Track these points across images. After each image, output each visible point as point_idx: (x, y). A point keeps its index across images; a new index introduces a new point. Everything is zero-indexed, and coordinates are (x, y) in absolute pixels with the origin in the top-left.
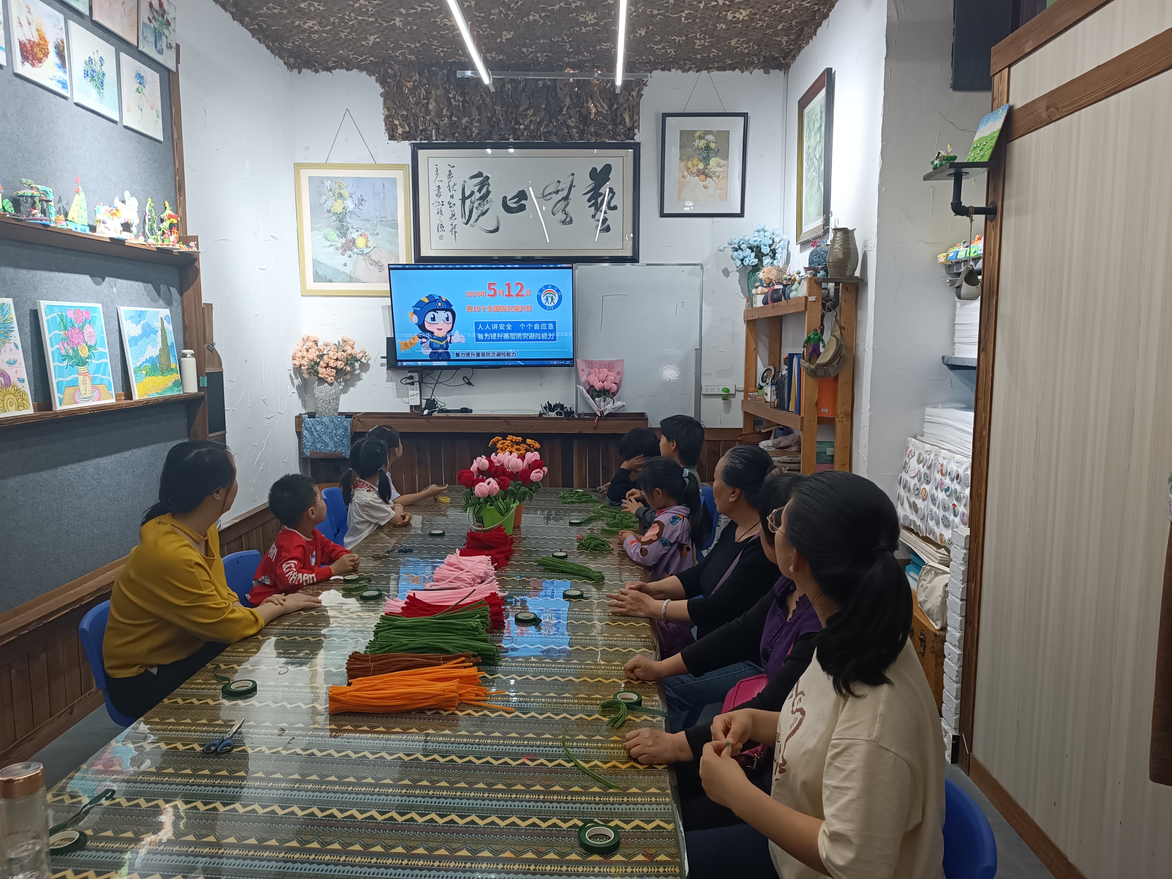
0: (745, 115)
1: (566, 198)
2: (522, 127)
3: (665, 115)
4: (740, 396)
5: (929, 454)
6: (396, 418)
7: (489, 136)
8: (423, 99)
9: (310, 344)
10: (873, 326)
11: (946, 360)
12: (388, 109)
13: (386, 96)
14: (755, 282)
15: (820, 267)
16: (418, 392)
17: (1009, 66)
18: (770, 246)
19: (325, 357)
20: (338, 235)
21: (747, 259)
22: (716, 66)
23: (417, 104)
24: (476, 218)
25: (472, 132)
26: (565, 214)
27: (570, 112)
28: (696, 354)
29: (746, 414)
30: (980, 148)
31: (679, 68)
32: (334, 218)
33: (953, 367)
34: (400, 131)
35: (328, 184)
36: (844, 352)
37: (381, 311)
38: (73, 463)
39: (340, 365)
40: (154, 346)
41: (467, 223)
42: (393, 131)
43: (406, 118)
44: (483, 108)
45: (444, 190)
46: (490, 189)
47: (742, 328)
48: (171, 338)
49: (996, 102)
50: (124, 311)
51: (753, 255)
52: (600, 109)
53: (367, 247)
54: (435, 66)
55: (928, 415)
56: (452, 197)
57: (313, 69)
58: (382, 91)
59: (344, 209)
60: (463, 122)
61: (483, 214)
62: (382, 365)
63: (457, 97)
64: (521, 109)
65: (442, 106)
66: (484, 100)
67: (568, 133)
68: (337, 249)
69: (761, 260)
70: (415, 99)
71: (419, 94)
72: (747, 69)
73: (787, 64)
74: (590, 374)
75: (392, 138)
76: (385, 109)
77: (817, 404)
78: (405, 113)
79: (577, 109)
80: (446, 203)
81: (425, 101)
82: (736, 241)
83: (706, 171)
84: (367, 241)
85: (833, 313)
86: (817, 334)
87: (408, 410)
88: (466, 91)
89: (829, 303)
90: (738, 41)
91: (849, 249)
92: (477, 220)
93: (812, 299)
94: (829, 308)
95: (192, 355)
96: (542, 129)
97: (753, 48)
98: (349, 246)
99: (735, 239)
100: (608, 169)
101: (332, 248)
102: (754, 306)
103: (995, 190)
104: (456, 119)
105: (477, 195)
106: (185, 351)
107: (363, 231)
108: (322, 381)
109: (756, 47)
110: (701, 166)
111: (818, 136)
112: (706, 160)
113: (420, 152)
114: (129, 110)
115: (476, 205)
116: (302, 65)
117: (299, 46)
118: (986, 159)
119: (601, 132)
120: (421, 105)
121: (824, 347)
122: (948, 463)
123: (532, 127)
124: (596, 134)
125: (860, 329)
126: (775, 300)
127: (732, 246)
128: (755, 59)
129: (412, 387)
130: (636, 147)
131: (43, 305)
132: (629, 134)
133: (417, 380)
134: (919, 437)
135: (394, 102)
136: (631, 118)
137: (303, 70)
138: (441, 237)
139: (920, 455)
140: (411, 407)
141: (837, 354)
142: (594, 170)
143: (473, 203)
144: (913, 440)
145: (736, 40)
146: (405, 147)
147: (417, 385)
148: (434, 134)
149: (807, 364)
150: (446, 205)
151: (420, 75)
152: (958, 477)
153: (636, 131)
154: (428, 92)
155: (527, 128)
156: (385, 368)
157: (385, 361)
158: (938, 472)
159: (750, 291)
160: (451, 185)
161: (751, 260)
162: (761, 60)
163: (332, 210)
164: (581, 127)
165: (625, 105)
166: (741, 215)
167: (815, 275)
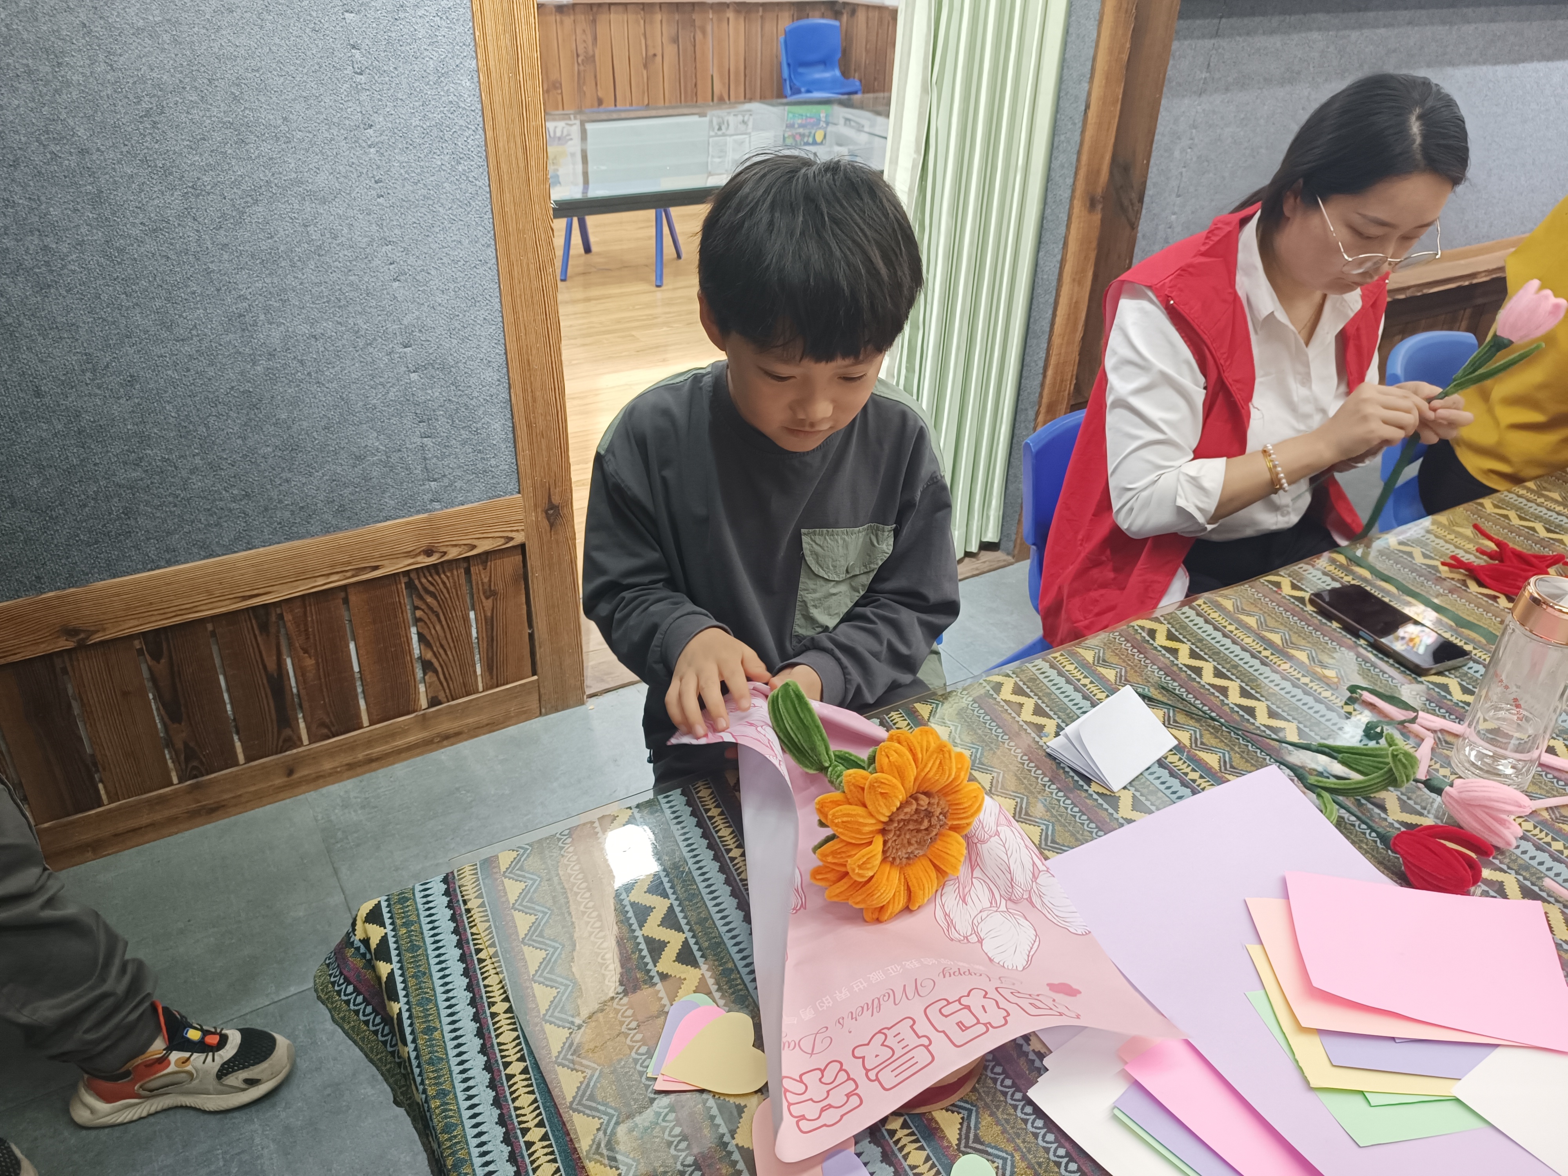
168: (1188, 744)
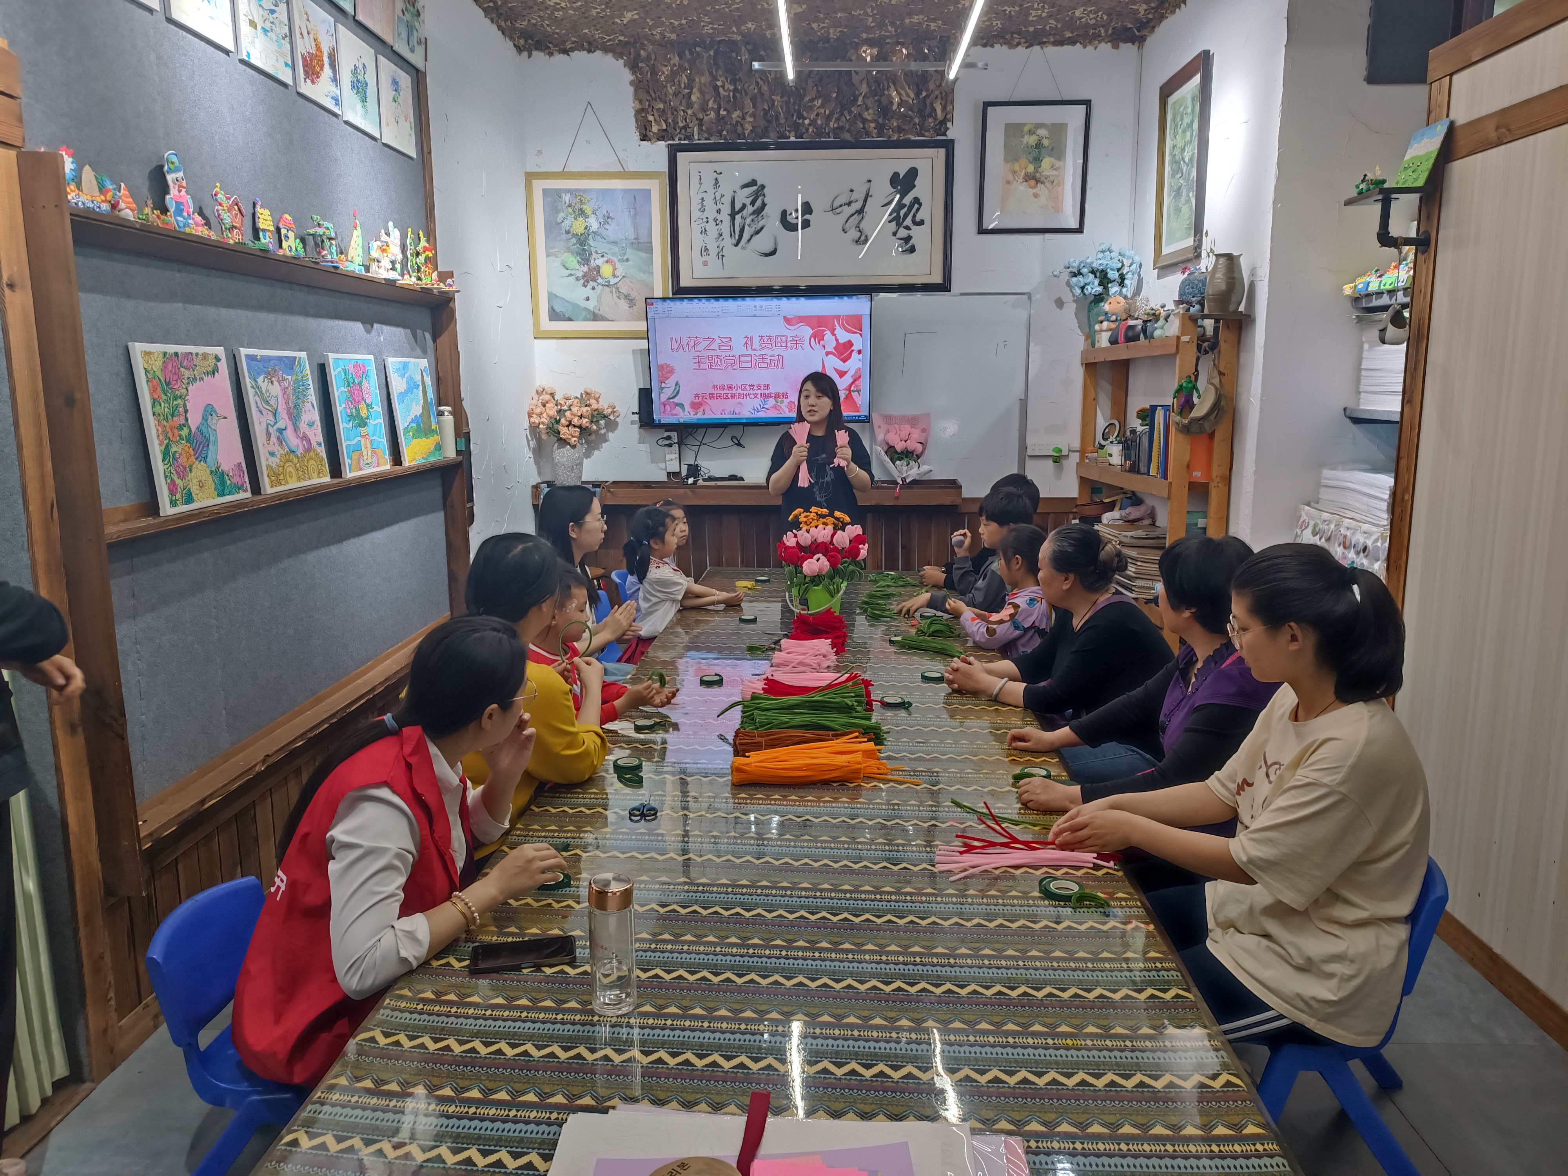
0: (1087, 103)
1: (861, 211)
2: (807, 122)
3: (987, 105)
4: (1075, 458)
5: (1328, 525)
6: (653, 488)
7: (765, 133)
8: (685, 88)
9: (548, 397)
10: (1261, 373)
11: (1348, 412)
12: (641, 102)
13: (637, 85)
14: (1098, 315)
15: (1194, 299)
16: (677, 456)
17: (1451, 75)
18: (1118, 270)
19: (568, 414)
20: (578, 262)
21: (1089, 287)
22: (1052, 40)
23: (675, 94)
24: (749, 237)
25: (743, 129)
26: (860, 231)
27: (867, 101)
28: (1021, 406)
29: (1083, 481)
30: (1412, 169)
31: (1005, 43)
32: (574, 240)
33: (1356, 421)
34: (655, 129)
35: (567, 198)
36: (1223, 403)
37: (631, 356)
38: (354, 537)
39: (585, 422)
40: (418, 403)
41: (736, 245)
42: (646, 129)
43: (663, 112)
44: (759, 99)
45: (709, 203)
46: (766, 200)
47: (1078, 374)
48: (431, 395)
49: (1433, 115)
50: (392, 362)
51: (1097, 282)
52: (905, 98)
53: (614, 276)
54: (700, 46)
55: (1326, 479)
56: (719, 211)
57: (547, 51)
58: (631, 77)
59: (586, 228)
60: (733, 116)
61: (757, 232)
62: (633, 423)
63: (727, 86)
64: (807, 99)
65: (707, 97)
66: (760, 89)
67: (864, 128)
68: (577, 279)
69: (1106, 289)
70: (673, 88)
71: (679, 81)
72: (1090, 42)
73: (1141, 37)
74: (888, 431)
75: (644, 138)
76: (637, 102)
77: (1188, 467)
78: (661, 106)
79: (876, 98)
80: (711, 220)
81: (687, 91)
82: (1076, 264)
83: (1038, 175)
84: (615, 269)
85: (1210, 356)
86: (1190, 382)
87: (664, 478)
88: (738, 77)
89: (1206, 344)
90: (1084, 10)
91: (1233, 278)
92: (749, 240)
93: (1185, 339)
94: (1205, 350)
95: (450, 412)
96: (831, 124)
97: (1102, 18)
98: (591, 277)
99: (1075, 261)
100: (913, 173)
101: (572, 279)
102: (1097, 345)
103: (1428, 218)
104: (725, 113)
105: (750, 209)
106: (442, 408)
107: (609, 256)
108: (563, 442)
109: (1105, 17)
110: (1031, 168)
111: (1188, 134)
112: (1037, 160)
113: (680, 155)
114: (387, 125)
115: (748, 221)
116: (533, 48)
117: (535, 25)
118: (1420, 183)
119: (906, 127)
120: (681, 96)
121: (1199, 397)
122: (1353, 534)
123: (819, 122)
124: (900, 130)
125: (1243, 377)
126: (1129, 339)
127: (1069, 270)
128: (1102, 31)
129: (670, 449)
130: (949, 146)
131: (332, 356)
132: (940, 129)
133: (676, 441)
134: (1313, 504)
135: (648, 92)
136: (944, 108)
137: (533, 53)
138: (705, 263)
139: (1315, 525)
140: (669, 474)
141: (1216, 407)
142: (896, 174)
143: (745, 219)
144: (1307, 508)
145: (1082, 9)
146: (661, 148)
147: (676, 447)
148: (696, 133)
149: (1178, 418)
150: (712, 222)
151: (681, 58)
152: (1365, 549)
153: (949, 125)
154: (691, 79)
155: (813, 123)
156: (637, 426)
157: (636, 418)
158: (1339, 545)
159: (1091, 326)
160: (718, 196)
161: (1095, 288)
162: (1110, 32)
163: (572, 230)
164: (880, 121)
165: (937, 93)
166: (1080, 230)
167: (1188, 310)
168: (453, 1094)
